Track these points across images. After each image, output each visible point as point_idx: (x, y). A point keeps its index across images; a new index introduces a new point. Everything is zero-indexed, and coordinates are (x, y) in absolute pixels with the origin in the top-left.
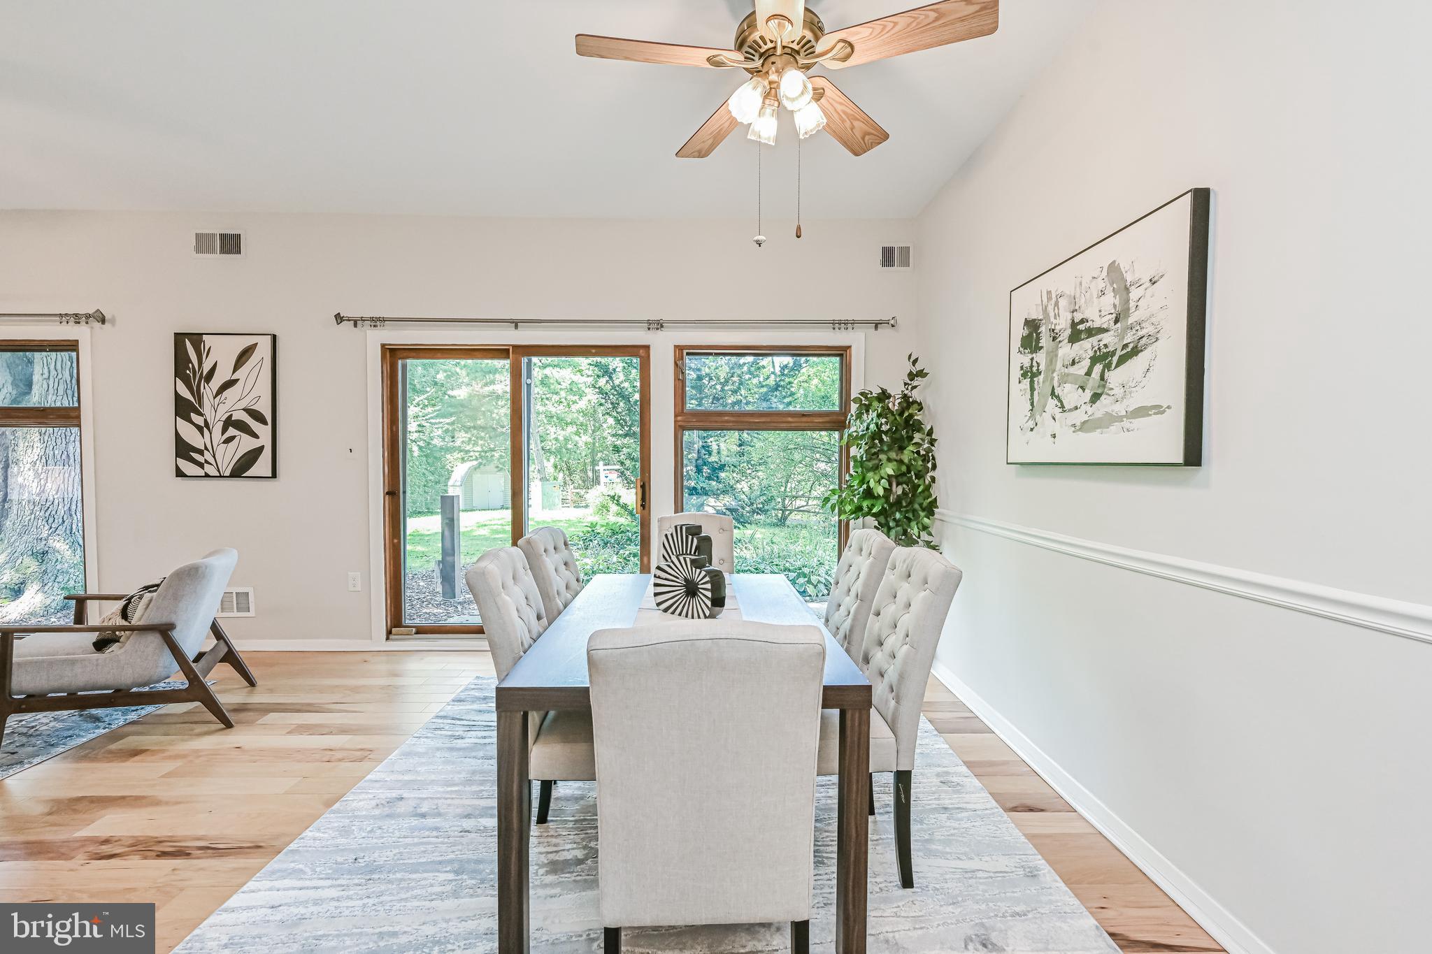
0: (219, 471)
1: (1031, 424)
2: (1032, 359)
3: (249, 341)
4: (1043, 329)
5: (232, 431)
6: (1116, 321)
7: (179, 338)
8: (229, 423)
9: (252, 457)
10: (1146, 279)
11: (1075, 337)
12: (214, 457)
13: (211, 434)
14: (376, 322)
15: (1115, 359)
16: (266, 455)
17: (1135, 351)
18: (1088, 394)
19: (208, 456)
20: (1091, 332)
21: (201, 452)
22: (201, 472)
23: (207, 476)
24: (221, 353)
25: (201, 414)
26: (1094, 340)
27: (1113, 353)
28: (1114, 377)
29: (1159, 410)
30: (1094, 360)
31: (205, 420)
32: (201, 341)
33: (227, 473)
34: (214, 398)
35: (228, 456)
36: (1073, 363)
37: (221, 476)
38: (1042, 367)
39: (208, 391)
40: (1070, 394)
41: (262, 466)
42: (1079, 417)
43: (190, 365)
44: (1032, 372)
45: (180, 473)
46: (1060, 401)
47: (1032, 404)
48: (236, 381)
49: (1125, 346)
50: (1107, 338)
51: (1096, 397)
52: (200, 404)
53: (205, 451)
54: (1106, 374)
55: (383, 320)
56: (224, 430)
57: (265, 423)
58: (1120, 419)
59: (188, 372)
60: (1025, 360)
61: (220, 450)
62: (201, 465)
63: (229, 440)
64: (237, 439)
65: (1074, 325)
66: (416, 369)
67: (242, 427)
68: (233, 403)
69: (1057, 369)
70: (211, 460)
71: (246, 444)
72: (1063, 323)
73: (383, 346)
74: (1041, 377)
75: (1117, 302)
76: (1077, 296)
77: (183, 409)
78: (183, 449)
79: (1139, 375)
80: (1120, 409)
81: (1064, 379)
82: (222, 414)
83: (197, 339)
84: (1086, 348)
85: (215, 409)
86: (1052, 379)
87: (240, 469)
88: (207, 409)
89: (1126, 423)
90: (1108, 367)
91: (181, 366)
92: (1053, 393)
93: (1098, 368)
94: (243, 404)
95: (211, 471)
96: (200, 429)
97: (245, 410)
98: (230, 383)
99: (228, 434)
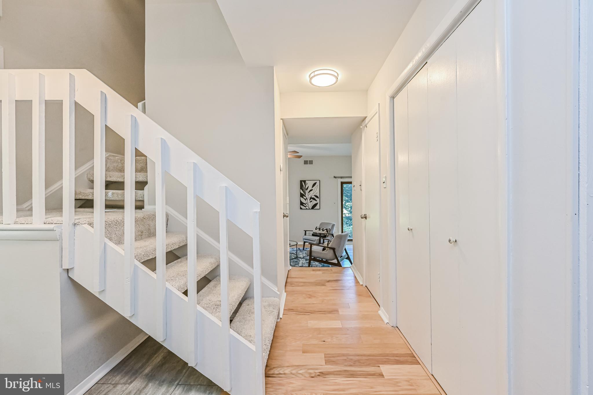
0: (309, 208)
3: (315, 182)
5: (312, 200)
7: (301, 181)
8: (311, 198)
9: (315, 205)
13: (307, 200)
14: (341, 177)
16: (319, 204)
19: (307, 205)
21: (305, 204)
22: (305, 208)
23: (307, 209)
24: (309, 184)
25: (305, 197)
33: (311, 208)
35: (311, 205)
39: (307, 192)
41: (317, 207)
45: (301, 208)
48: (312, 190)
52: (305, 195)
55: (343, 177)
56: (310, 200)
57: (318, 198)
59: (303, 188)
61: (309, 204)
62: (305, 207)
66: (345, 186)
67: (314, 199)
68: (312, 194)
71: (315, 202)
73: (341, 182)
77: (302, 195)
78: (302, 204)
82: (310, 197)
83: (305, 181)
85: (308, 195)
87: (313, 207)
88: (307, 195)
91: (301, 187)
94: (314, 194)
95: (307, 208)
96: (305, 199)
97: (314, 195)
98: (311, 190)
99: (311, 201)
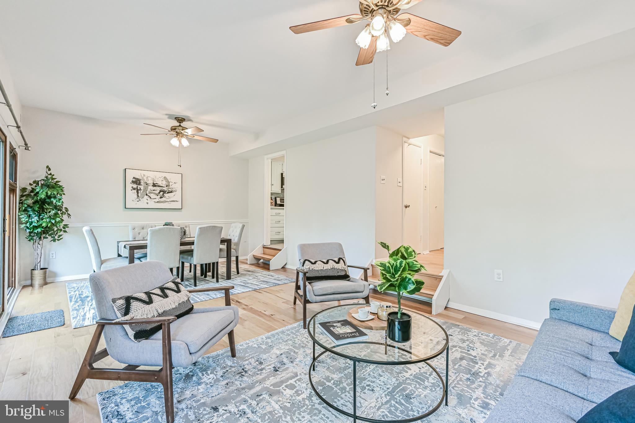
1: (138, 200)
2: (137, 187)
4: (142, 181)
6: (166, 186)
10: (174, 182)
11: (154, 185)
15: (166, 192)
17: (171, 192)
18: (159, 197)
20: (159, 186)
26: (161, 188)
27: (166, 191)
28: (166, 195)
29: (177, 201)
30: (160, 191)
36: (154, 190)
38: (142, 188)
40: (153, 196)
42: (156, 200)
44: (137, 189)
46: (149, 196)
47: (138, 196)
49: (169, 191)
50: (163, 188)
51: (161, 198)
54: (164, 194)
58: (168, 202)
60: (135, 186)
65: (153, 183)
69: (148, 190)
72: (150, 182)
74: (142, 191)
75: (167, 183)
76: (155, 178)
79: (172, 196)
80: (167, 200)
81: (150, 193)
84: (158, 189)
86: (146, 192)
89: (169, 202)
90: (165, 193)
92: (147, 195)
93: (162, 193)
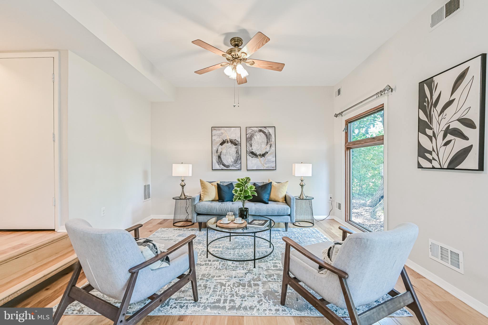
0: (440, 165)
3: (463, 68)
5: (449, 137)
7: (421, 85)
8: (448, 131)
9: (463, 154)
12: (438, 155)
13: (436, 140)
16: (474, 152)
19: (434, 155)
21: (430, 153)
22: (429, 165)
23: (433, 168)
24: (444, 85)
25: (431, 129)
31: (434, 132)
32: (433, 81)
33: (445, 167)
34: (439, 116)
35: (446, 155)
37: (441, 168)
39: (435, 113)
41: (471, 161)
43: (426, 99)
45: (420, 167)
48: (453, 101)
52: (431, 121)
53: (433, 152)
56: (445, 136)
57: (474, 127)
59: (425, 104)
61: (442, 151)
62: (430, 161)
63: (446, 144)
64: (453, 142)
67: (457, 133)
68: (450, 117)
70: (436, 158)
77: (423, 127)
78: (421, 152)
82: (443, 127)
83: (430, 81)
85: (439, 124)
88: (435, 125)
91: (422, 102)
94: (457, 116)
95: (437, 165)
96: (430, 138)
97: (459, 120)
98: (450, 103)
99: (446, 140)
